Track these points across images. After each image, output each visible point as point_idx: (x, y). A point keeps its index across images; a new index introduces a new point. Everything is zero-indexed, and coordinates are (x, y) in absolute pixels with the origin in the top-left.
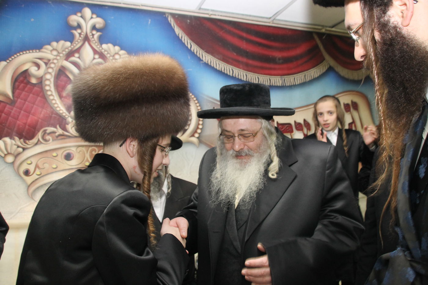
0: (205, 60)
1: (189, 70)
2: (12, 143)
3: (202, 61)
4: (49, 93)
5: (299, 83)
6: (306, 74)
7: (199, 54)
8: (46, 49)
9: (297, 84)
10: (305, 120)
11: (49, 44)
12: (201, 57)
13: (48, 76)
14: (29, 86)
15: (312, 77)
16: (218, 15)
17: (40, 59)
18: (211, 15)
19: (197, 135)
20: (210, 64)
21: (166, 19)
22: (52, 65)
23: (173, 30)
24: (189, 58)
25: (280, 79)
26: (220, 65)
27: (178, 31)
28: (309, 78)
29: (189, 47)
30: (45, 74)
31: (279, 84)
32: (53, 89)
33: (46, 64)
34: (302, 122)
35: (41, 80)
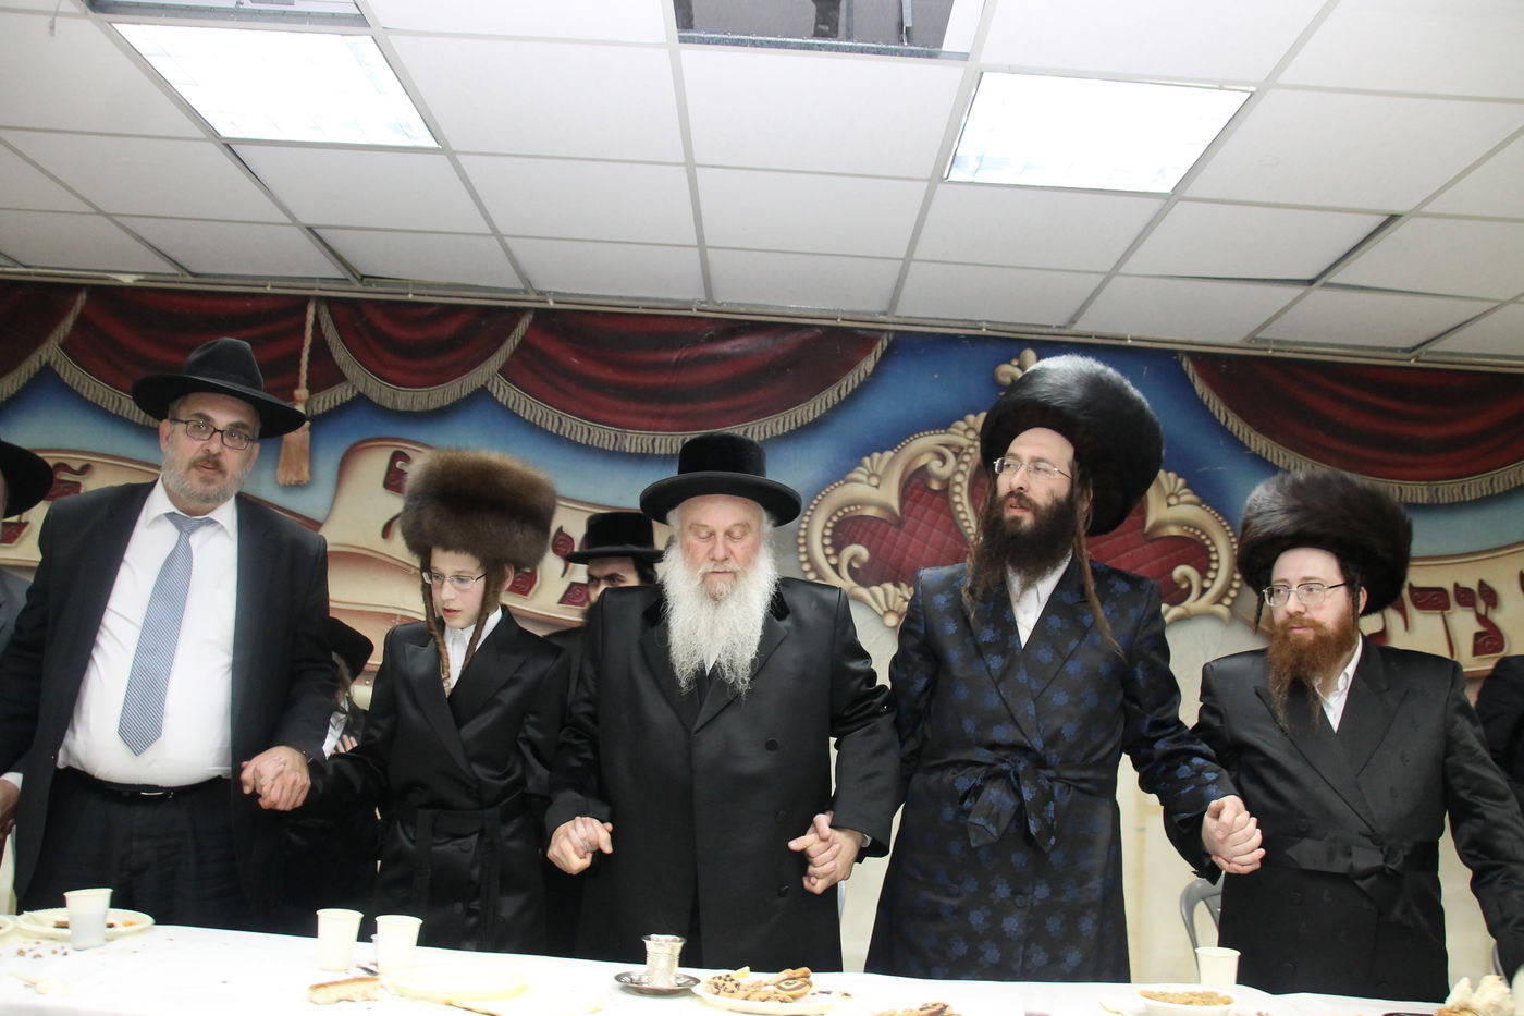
0: (1255, 447)
1: (1220, 468)
2: (896, 592)
3: (1249, 449)
4: (959, 508)
5: (1473, 497)
6: (1496, 477)
7: (1244, 435)
8: (958, 428)
9: (1468, 499)
10: (1482, 584)
11: (962, 419)
12: (1246, 442)
13: (959, 478)
14: (926, 494)
15: (1510, 483)
16: (1289, 351)
17: (947, 446)
18: (1274, 350)
19: (1227, 601)
20: (1264, 456)
21: (1179, 363)
22: (967, 458)
23: (1192, 387)
24: (1222, 443)
25: (1425, 488)
26: (1287, 459)
27: (1200, 387)
28: (1501, 485)
29: (1223, 420)
30: (954, 473)
31: (1423, 499)
32: (965, 501)
33: (956, 455)
34: (1474, 587)
35: (947, 485)
